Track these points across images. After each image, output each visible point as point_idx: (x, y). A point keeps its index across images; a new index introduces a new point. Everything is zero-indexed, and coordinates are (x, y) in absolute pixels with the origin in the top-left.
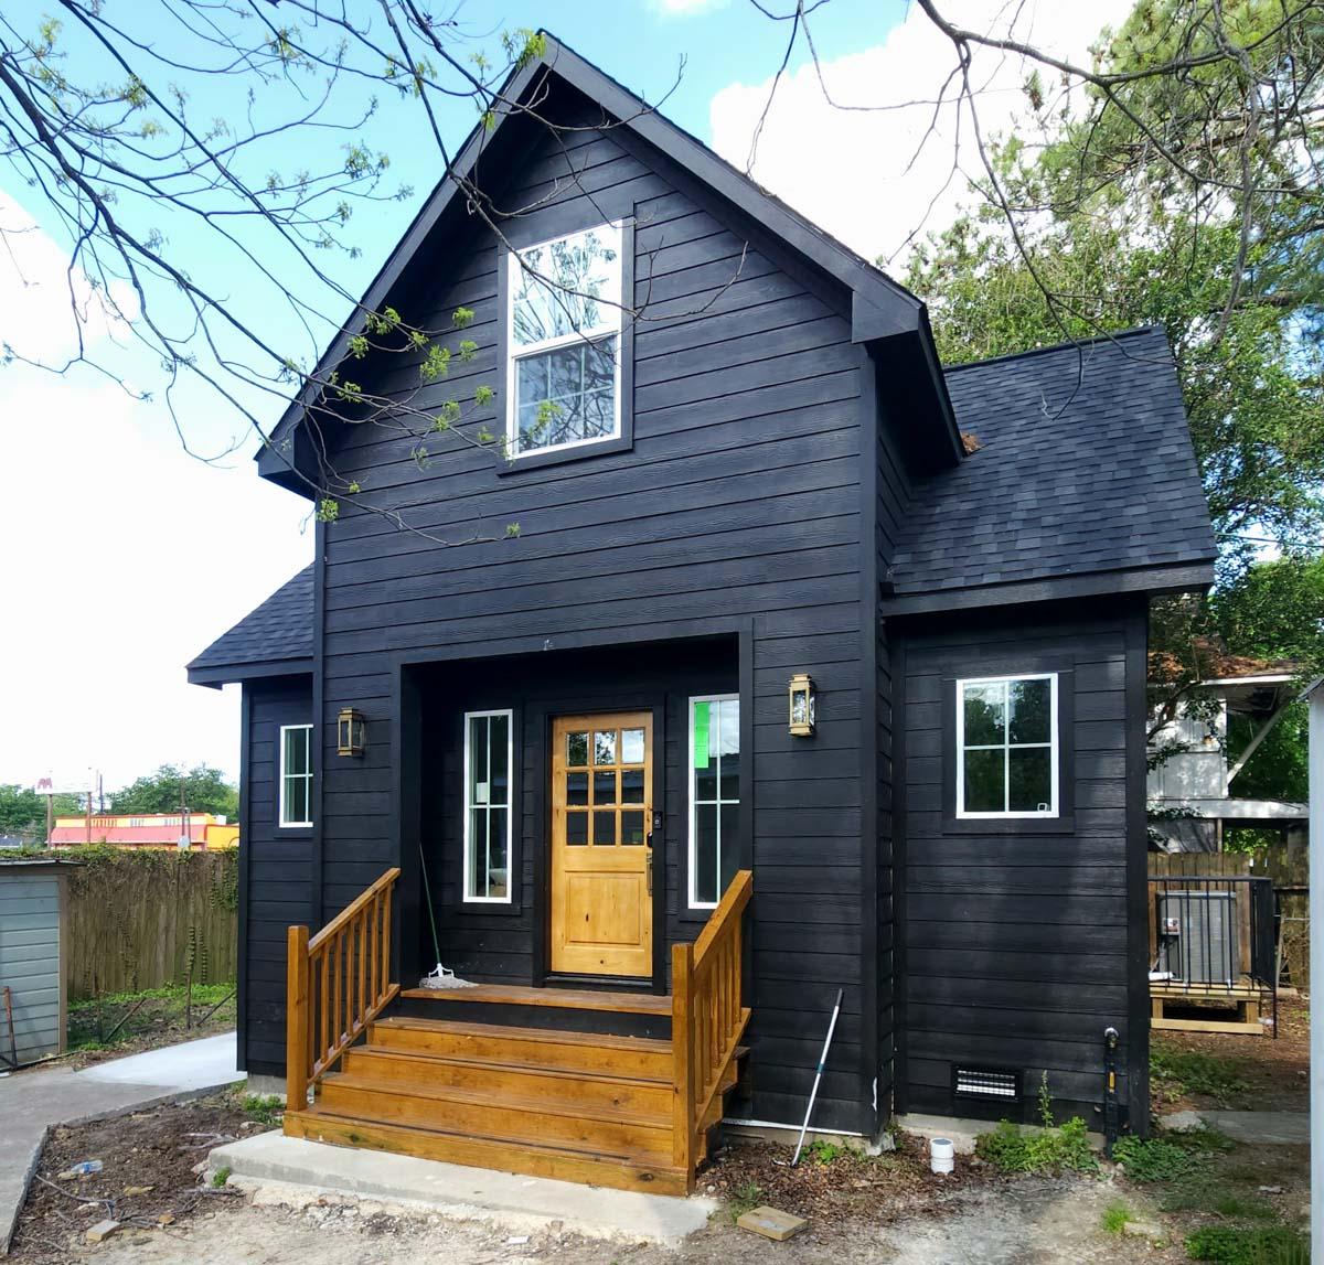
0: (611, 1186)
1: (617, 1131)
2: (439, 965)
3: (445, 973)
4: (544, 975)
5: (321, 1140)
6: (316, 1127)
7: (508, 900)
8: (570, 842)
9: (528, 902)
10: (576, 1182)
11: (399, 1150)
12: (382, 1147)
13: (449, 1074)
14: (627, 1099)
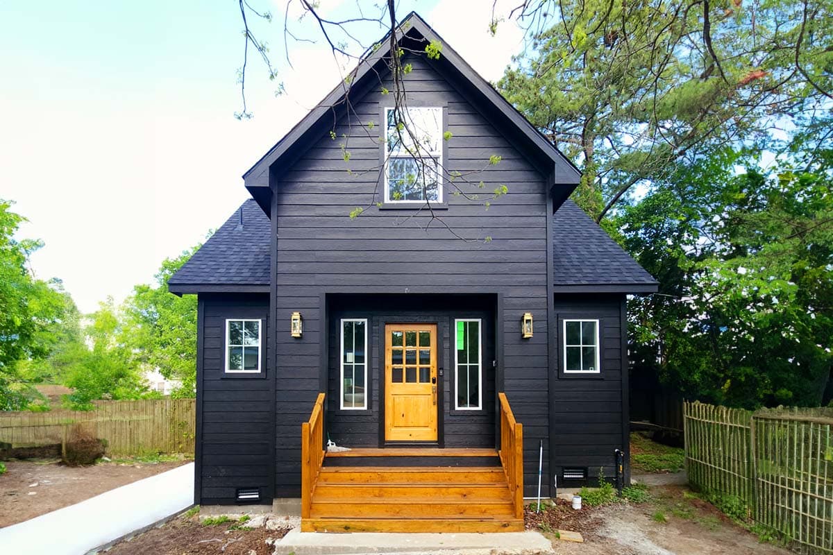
0: (489, 532)
1: (477, 508)
2: (329, 440)
3: (332, 444)
4: (382, 443)
5: (326, 531)
6: (323, 525)
7: (365, 408)
8: (394, 380)
9: (376, 408)
10: (472, 532)
11: (374, 530)
12: (364, 530)
13: (377, 492)
14: (470, 493)
